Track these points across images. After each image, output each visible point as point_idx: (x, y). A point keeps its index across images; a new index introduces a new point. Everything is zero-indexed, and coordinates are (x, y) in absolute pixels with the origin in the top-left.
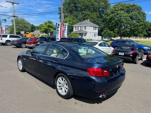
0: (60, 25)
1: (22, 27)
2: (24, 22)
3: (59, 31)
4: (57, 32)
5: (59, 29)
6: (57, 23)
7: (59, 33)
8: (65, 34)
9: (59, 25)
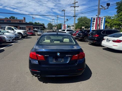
0: (96, 19)
1: (84, 23)
2: (86, 20)
3: (95, 24)
4: (92, 25)
5: (95, 22)
6: (92, 18)
7: (95, 26)
8: (101, 26)
9: (94, 19)
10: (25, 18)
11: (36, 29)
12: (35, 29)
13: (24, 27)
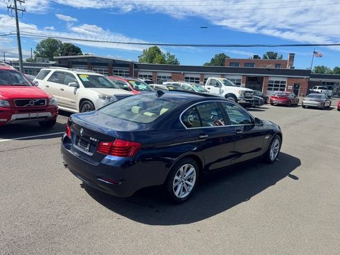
10: (292, 56)
11: (319, 88)
12: (316, 88)
13: (282, 82)
